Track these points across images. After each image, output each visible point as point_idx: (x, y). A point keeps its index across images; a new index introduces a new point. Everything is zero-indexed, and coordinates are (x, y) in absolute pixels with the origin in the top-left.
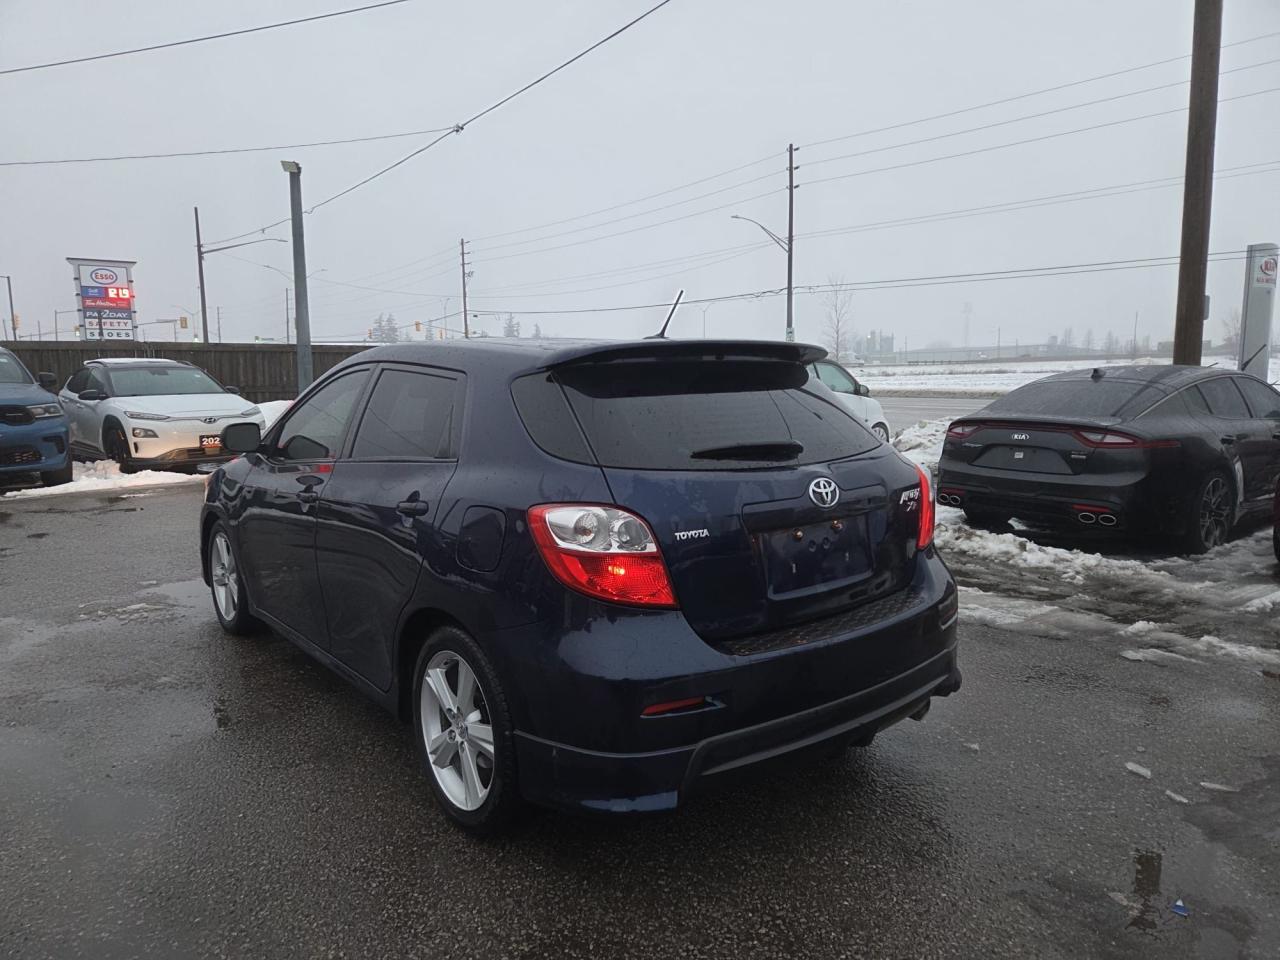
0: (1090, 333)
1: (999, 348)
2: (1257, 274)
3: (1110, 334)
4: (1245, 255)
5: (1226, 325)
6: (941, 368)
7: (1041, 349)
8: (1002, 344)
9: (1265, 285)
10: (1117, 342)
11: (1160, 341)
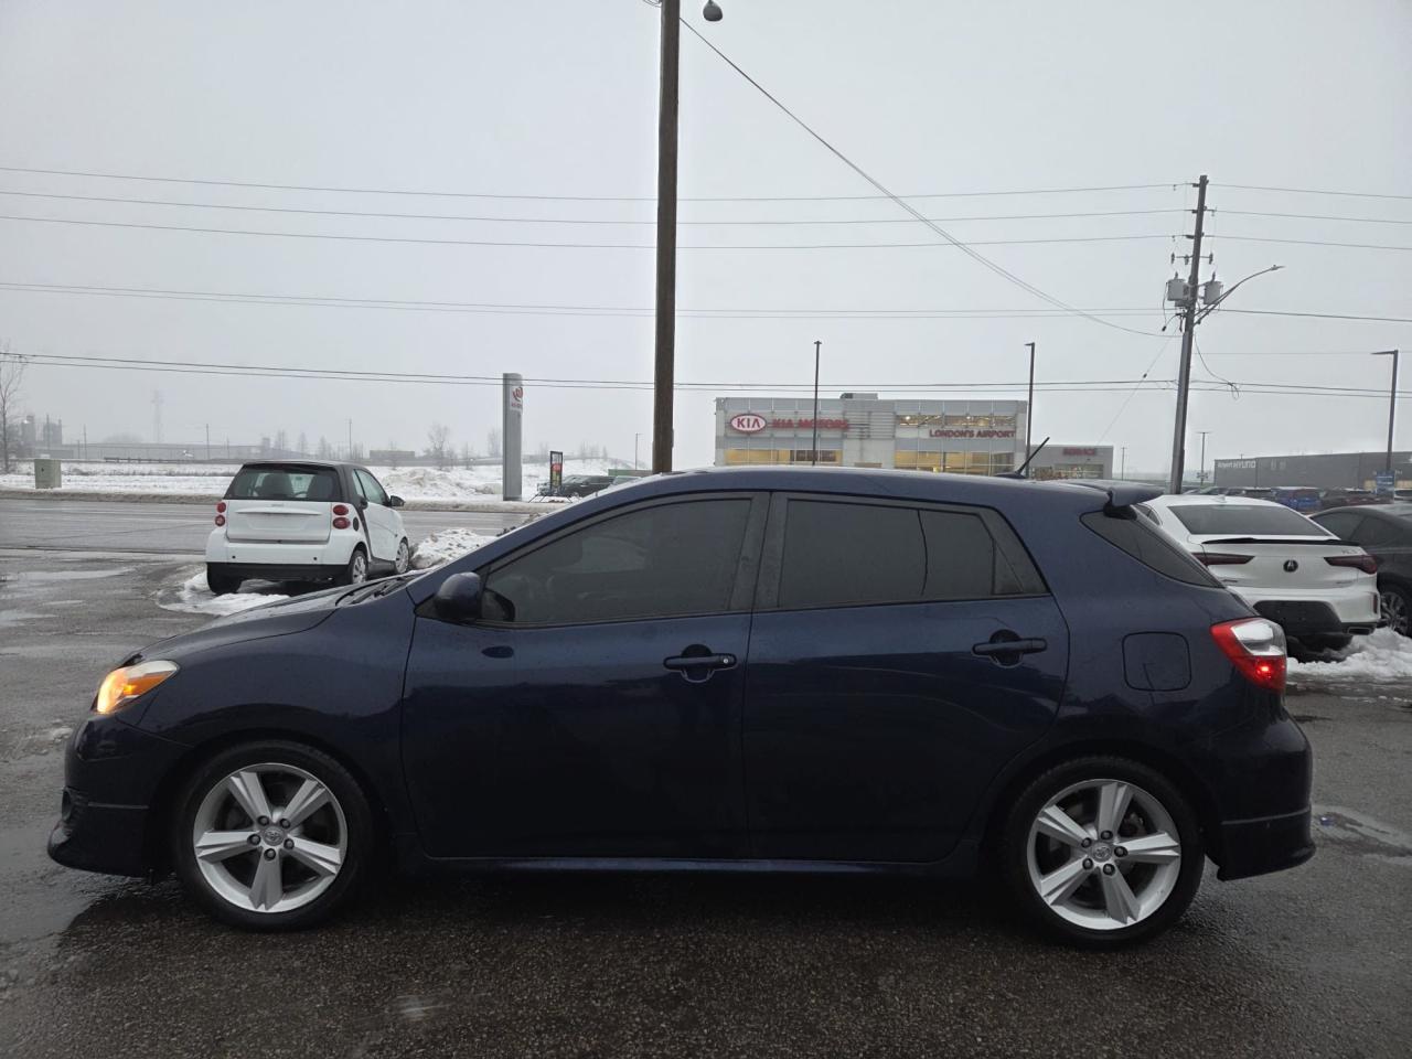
0: (303, 436)
1: (208, 447)
2: (512, 400)
3: (323, 441)
4: (501, 382)
5: (432, 438)
6: (154, 468)
7: (253, 451)
8: (211, 443)
9: (516, 409)
10: (330, 448)
11: (375, 449)
